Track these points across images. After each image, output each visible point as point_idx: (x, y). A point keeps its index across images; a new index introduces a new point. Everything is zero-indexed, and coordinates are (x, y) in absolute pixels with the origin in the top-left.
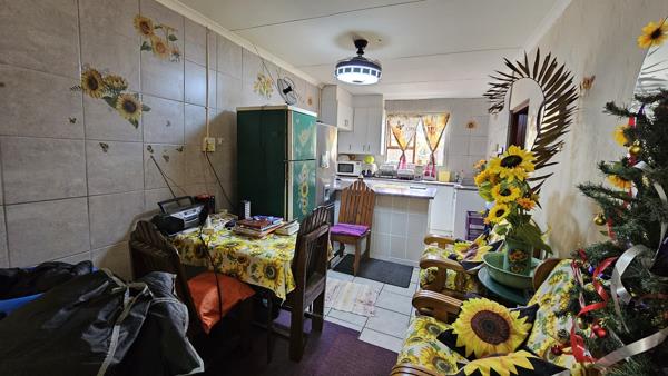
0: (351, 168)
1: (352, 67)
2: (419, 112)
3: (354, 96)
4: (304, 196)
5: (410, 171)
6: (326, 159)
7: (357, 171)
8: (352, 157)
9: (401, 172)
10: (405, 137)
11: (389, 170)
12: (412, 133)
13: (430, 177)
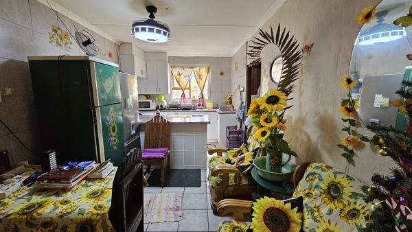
0: (148, 105)
1: (147, 27)
2: (191, 65)
3: (145, 52)
4: (114, 135)
5: (189, 103)
6: (130, 101)
7: (153, 106)
8: (148, 96)
9: (183, 104)
10: (184, 82)
11: (175, 104)
12: (187, 78)
13: (201, 107)
